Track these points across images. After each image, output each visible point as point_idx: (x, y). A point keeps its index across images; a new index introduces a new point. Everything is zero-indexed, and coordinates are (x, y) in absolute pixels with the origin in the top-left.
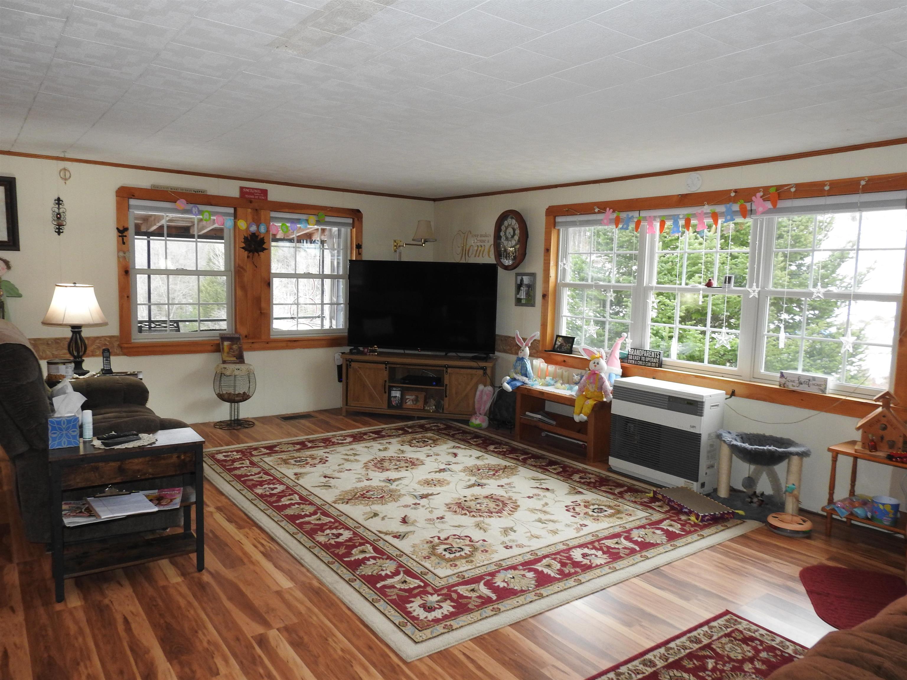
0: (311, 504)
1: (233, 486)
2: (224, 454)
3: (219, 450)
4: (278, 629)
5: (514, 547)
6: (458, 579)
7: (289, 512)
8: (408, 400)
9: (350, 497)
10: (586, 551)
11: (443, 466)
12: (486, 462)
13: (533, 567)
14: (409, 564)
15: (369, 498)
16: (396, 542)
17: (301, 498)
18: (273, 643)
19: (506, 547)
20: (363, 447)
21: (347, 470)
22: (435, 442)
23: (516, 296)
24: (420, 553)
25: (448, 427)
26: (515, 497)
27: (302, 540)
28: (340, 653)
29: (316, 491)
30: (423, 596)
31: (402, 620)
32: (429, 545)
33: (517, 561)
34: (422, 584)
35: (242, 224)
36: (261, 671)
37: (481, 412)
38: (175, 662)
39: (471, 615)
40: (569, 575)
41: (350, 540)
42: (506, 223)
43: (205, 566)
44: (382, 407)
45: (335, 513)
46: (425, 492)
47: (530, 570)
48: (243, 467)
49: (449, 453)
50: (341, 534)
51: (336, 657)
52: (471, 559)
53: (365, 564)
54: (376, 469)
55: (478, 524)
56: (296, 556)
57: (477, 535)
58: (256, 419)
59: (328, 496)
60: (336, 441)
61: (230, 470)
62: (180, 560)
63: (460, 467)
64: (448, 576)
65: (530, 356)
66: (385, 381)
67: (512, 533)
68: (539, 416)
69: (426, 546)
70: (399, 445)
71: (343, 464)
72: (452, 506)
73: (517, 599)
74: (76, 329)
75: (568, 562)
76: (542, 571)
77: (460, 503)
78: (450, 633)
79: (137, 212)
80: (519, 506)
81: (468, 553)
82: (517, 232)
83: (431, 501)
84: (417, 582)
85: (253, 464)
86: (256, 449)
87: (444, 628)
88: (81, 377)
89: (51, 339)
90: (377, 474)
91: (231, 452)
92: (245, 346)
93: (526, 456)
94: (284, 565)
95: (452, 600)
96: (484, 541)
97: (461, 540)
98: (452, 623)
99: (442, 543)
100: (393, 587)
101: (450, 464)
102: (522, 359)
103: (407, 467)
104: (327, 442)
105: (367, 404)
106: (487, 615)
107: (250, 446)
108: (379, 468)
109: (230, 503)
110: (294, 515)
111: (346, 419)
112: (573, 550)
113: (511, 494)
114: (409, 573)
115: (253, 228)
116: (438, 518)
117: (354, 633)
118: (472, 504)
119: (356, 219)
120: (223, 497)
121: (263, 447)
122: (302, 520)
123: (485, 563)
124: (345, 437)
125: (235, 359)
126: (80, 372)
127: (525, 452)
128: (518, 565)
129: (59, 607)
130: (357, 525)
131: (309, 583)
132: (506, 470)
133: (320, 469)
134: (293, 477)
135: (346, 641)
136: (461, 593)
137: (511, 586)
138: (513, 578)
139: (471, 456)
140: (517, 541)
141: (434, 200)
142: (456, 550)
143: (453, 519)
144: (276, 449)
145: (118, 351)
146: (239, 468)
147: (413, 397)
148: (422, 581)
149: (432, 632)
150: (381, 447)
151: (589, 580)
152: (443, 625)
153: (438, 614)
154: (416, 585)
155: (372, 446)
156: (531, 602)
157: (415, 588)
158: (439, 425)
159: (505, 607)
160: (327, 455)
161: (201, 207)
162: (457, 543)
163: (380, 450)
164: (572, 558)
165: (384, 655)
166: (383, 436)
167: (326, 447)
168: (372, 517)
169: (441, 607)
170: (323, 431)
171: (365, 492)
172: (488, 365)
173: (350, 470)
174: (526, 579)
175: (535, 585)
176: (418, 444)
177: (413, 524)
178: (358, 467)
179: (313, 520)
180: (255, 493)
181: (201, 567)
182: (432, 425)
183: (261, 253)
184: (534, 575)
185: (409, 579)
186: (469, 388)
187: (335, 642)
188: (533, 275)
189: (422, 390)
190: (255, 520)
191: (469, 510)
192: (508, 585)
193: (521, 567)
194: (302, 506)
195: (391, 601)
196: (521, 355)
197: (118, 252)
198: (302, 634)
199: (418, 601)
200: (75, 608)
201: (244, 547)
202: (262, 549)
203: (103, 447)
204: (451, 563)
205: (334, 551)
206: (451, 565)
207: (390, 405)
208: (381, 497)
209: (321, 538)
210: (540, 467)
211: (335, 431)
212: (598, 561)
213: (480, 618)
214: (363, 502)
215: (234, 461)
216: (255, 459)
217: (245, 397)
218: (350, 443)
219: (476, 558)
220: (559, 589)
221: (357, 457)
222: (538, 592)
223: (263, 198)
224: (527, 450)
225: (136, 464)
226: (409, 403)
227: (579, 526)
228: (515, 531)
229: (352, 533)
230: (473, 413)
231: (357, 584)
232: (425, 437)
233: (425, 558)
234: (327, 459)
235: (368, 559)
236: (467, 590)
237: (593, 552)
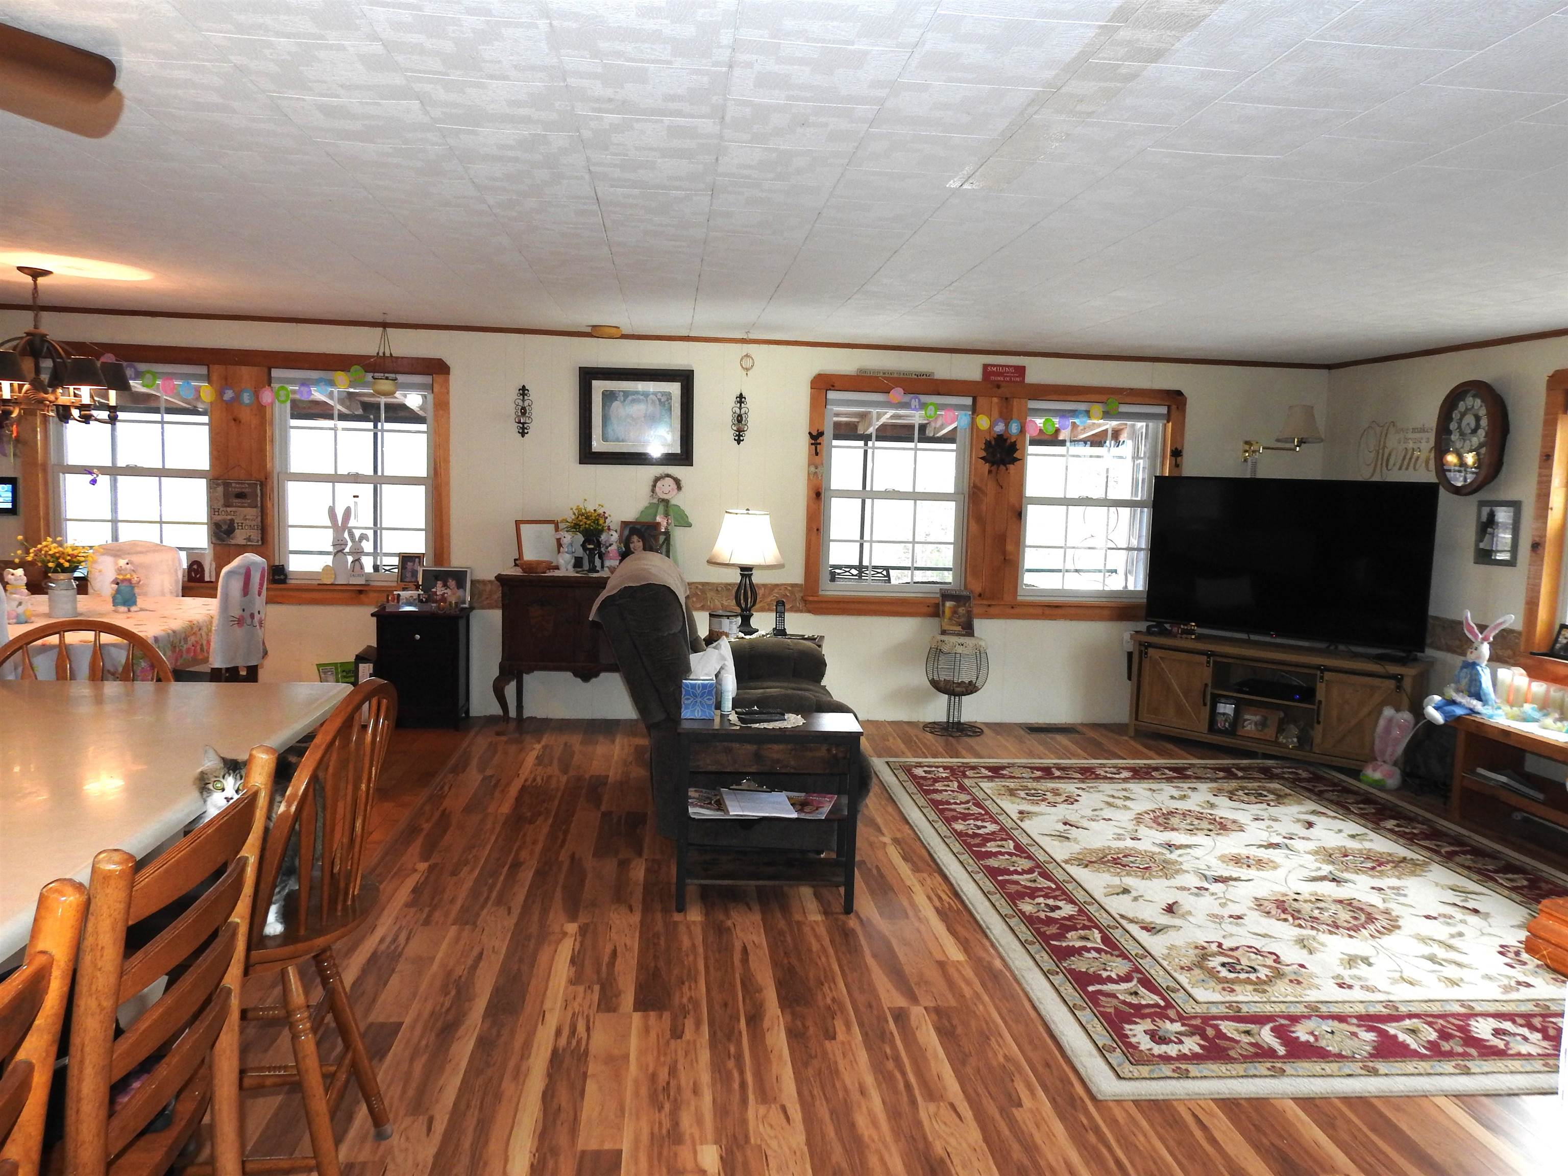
0: (1030, 857)
1: (925, 815)
2: (926, 769)
3: (920, 763)
4: (926, 1008)
5: (1357, 988)
6: (1227, 1010)
7: (993, 863)
8: (1246, 723)
9: (1094, 859)
10: (1507, 1025)
11: (1276, 839)
12: (1368, 845)
13: (1380, 1025)
14: (1152, 972)
15: (1124, 866)
16: (1143, 936)
17: (1018, 846)
18: (914, 1022)
19: (1341, 986)
20: (1145, 789)
21: (1104, 819)
22: (1280, 798)
23: (1477, 545)
24: (1177, 960)
25: (1317, 778)
26: (1396, 910)
27: (997, 904)
28: (1002, 1060)
29: (1044, 842)
30: (1157, 1020)
31: (1109, 1042)
32: (1197, 951)
33: (1352, 1010)
34: (1162, 1003)
35: (983, 422)
36: (888, 1051)
37: (1387, 758)
38: (788, 1010)
39: (1229, 1067)
40: (1450, 1055)
41: (1071, 918)
42: (1462, 406)
43: (855, 908)
44: (1199, 728)
45: (1059, 875)
46: (1226, 874)
47: (1371, 1029)
48: (946, 791)
49: (1298, 821)
50: (1059, 908)
51: (995, 1063)
52: (1266, 987)
53: (1080, 955)
54: (1154, 825)
55: (1303, 940)
56: (982, 922)
57: (1291, 955)
58: (987, 724)
59: (1059, 851)
60: (1103, 773)
61: (927, 792)
62: (825, 892)
63: (1311, 846)
64: (1213, 1003)
65: (1489, 660)
66: (1206, 685)
67: (1364, 966)
68: (1503, 779)
69: (1192, 952)
70: (1211, 794)
71: (1101, 809)
72: (1266, 903)
73: (1323, 1065)
74: (746, 571)
75: (1458, 1034)
76: (1395, 1037)
77: (1284, 901)
78: (1181, 1081)
79: (837, 409)
80: (1399, 927)
81: (1264, 978)
82: (1484, 422)
83: (1230, 889)
84: (1157, 999)
85: (962, 788)
86: (973, 768)
87: (1174, 1071)
88: (748, 637)
89: (721, 584)
90: (1153, 833)
91: (937, 767)
92: (976, 610)
93: (1457, 849)
94: (959, 929)
95: (1204, 1036)
96: (1302, 966)
97: (1259, 957)
98: (1190, 1067)
99: (1221, 954)
100: (1113, 996)
101: (1291, 838)
102: (1474, 665)
103: (1210, 830)
104: (1088, 774)
105: (1172, 721)
106: (1258, 1073)
107: (967, 763)
108: (1159, 824)
109: (913, 835)
110: (998, 868)
111: (1132, 743)
112: (1479, 1019)
113: (1391, 905)
114: (1148, 983)
115: (1000, 428)
116: (1231, 916)
117: (1031, 1042)
118: (1306, 908)
119: (1174, 407)
120: (907, 827)
121: (984, 767)
122: (1007, 877)
123: (1289, 999)
124: (1119, 769)
125: (959, 628)
126: (746, 629)
127: (1457, 841)
128: (1350, 1017)
129: (677, 917)
130: (1089, 900)
131: (989, 962)
132: (1402, 865)
133: (1063, 810)
134: (1015, 816)
135: (1015, 1048)
136: (1224, 1031)
137: (1322, 1043)
138: (1332, 1033)
139: (1340, 831)
140: (1366, 980)
141: (1329, 367)
142: (1242, 969)
143: (1256, 922)
144: (1004, 772)
145: (799, 604)
146: (941, 791)
147: (1257, 718)
148: (1164, 998)
149: (1151, 1071)
150: (1176, 793)
151: (1487, 1073)
152: (1173, 1067)
153: (1172, 1050)
154: (1151, 1002)
155: (1162, 790)
156: (1350, 1075)
157: (1148, 1006)
158: (1300, 772)
159: (1296, 1070)
160: (1080, 792)
161: (924, 398)
162: (1249, 959)
163: (1172, 797)
164: (1469, 1031)
165: (1065, 1081)
166: (1187, 777)
167: (1082, 781)
168: (1118, 894)
169: (1181, 1042)
170: (1086, 755)
171: (1120, 856)
172: (1409, 672)
173: (1110, 820)
174: (1356, 1039)
175: (1370, 1053)
176: (1246, 798)
177: (1183, 916)
178: (1124, 818)
179: (1023, 880)
180: (953, 829)
181: (848, 908)
182: (1285, 770)
183: (1011, 467)
184: (1375, 1039)
185: (1142, 991)
186: (1365, 710)
187: (999, 1045)
188: (1516, 505)
189: (1278, 707)
190: (941, 864)
191: (1296, 915)
192: (1316, 1040)
193: (1355, 1021)
194: (1014, 858)
195: (1103, 1014)
196: (1470, 657)
197: (809, 466)
198: (955, 1021)
199: (1147, 1024)
200: (694, 922)
201: (915, 897)
202: (938, 904)
203: (739, 723)
204: (1226, 985)
205: (1039, 928)
206: (1224, 989)
207: (1212, 726)
208: (1146, 868)
209: (1027, 907)
210: (1479, 872)
211: (1106, 759)
212: (1524, 1049)
213: (1242, 1073)
214: (1112, 870)
215: (936, 780)
216: (967, 782)
217: (971, 688)
218: (1125, 780)
219: (1275, 988)
220: (1416, 1071)
221: (1128, 803)
222: (1371, 1064)
223: (1018, 379)
224: (1465, 839)
225: (775, 751)
226: (1248, 728)
227: (1513, 984)
228: (1370, 965)
229: (1076, 909)
230: (1371, 758)
231: (1058, 979)
232: (1264, 789)
233: (1182, 968)
234: (1078, 798)
235: (1088, 950)
236: (1237, 1030)
237: (1525, 1031)
